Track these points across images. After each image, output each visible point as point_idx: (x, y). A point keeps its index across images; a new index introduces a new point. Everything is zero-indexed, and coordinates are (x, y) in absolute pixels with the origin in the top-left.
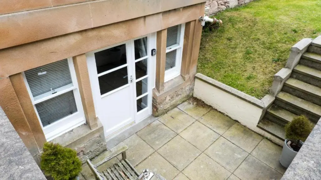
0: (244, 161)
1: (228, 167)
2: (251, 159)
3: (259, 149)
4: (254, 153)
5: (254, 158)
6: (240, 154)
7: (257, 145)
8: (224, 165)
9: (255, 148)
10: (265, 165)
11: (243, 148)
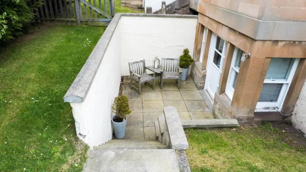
0: (143, 121)
1: (147, 113)
2: (141, 125)
3: (141, 133)
4: (142, 129)
5: (139, 126)
6: (149, 123)
7: (144, 135)
8: (150, 113)
9: (144, 132)
10: (131, 126)
11: (149, 127)
